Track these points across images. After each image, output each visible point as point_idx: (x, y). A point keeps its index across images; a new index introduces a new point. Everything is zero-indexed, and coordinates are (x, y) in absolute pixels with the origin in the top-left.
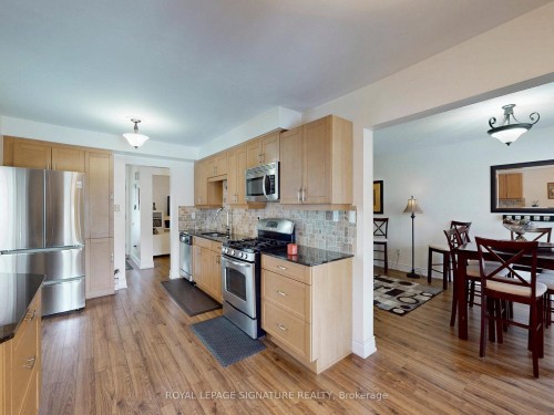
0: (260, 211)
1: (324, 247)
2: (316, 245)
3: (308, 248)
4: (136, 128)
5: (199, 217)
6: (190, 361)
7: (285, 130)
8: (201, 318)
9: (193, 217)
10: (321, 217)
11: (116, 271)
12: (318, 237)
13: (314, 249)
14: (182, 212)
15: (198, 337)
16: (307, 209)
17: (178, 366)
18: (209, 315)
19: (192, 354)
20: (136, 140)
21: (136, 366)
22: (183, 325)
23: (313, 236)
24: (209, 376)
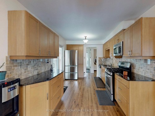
0: (120, 59)
1: (143, 75)
2: (140, 73)
3: (137, 74)
4: (86, 38)
5: (104, 61)
6: (92, 99)
7: (125, 29)
8: (99, 89)
9: (103, 60)
10: (142, 62)
11: (84, 73)
12: (141, 70)
13: (139, 75)
14: (100, 59)
15: (96, 94)
16: (136, 58)
17: (89, 100)
18: (102, 89)
19: (93, 98)
20: (86, 41)
21: (81, 95)
22: (94, 89)
23: (139, 69)
24: (94, 105)
